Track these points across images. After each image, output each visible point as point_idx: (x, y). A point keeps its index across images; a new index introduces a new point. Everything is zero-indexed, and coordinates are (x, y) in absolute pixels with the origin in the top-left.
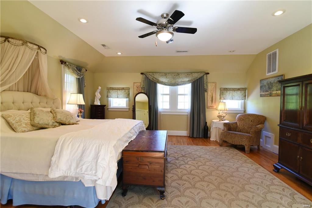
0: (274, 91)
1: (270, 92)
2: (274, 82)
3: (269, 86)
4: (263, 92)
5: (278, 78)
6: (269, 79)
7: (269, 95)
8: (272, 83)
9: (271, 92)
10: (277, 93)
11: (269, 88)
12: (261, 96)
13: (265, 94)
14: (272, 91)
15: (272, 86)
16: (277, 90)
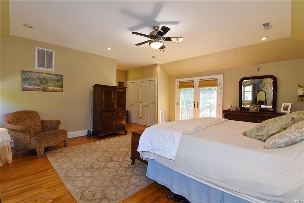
0: (49, 87)
1: (43, 87)
2: (50, 79)
3: (41, 80)
4: (30, 85)
5: (56, 76)
6: (41, 74)
7: (41, 90)
8: (47, 79)
9: (45, 87)
10: (54, 89)
11: (42, 83)
12: (24, 89)
13: (34, 88)
14: (47, 86)
15: (47, 81)
16: (54, 87)
